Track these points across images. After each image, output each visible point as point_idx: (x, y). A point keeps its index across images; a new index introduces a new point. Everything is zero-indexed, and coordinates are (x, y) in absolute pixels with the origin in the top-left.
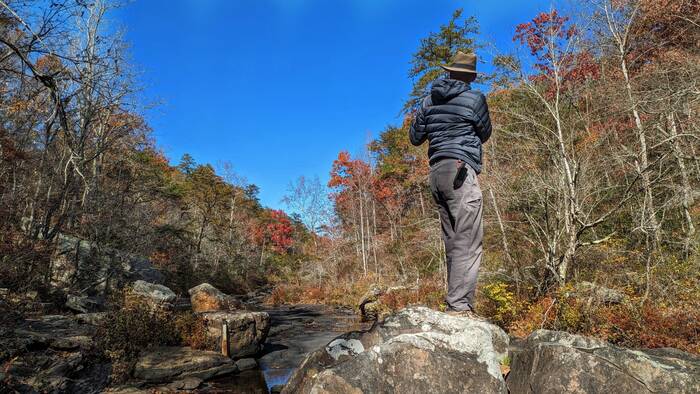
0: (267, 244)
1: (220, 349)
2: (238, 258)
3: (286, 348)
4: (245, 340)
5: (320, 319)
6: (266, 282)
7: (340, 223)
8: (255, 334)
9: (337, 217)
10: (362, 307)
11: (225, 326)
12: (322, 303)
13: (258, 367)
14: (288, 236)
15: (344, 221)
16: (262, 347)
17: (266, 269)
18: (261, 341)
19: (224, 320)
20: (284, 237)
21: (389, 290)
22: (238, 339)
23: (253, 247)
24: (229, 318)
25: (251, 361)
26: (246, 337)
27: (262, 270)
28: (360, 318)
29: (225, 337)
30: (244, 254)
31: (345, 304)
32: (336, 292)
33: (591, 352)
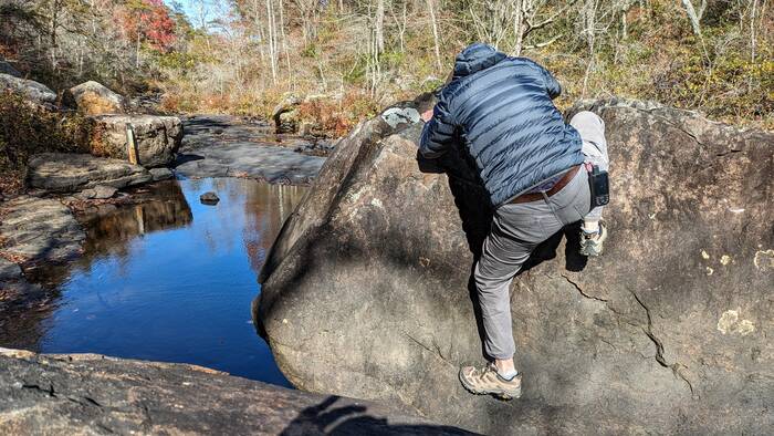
0: (142, 40)
1: (127, 158)
2: (109, 57)
3: (203, 158)
4: (156, 147)
5: (229, 130)
6: (146, 89)
7: (238, 17)
8: (166, 142)
9: (232, 9)
10: (277, 117)
11: (130, 131)
12: (227, 113)
13: (173, 178)
14: (169, 32)
15: (243, 15)
16: (176, 156)
17: (145, 72)
18: (173, 151)
19: (128, 124)
20: (163, 33)
21: (308, 98)
22: (148, 146)
23: (125, 44)
24: (135, 122)
25: (164, 171)
26: (156, 145)
27: (139, 73)
28: (274, 129)
29: (132, 144)
30: (115, 51)
31: (255, 114)
32: (244, 101)
33: (650, 112)
